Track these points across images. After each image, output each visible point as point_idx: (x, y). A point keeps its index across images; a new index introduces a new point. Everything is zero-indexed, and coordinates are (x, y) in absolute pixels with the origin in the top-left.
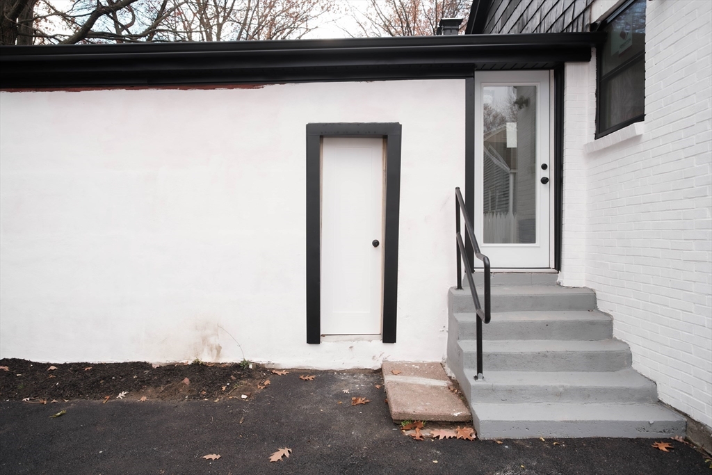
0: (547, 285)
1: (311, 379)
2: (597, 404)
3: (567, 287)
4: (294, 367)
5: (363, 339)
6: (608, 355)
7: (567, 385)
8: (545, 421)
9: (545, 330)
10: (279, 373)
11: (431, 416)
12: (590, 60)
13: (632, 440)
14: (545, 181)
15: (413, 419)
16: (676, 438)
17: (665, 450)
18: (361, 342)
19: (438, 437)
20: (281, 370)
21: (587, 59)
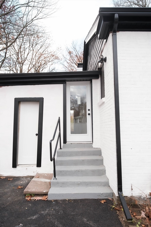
0: (89, 147)
1: (11, 180)
2: (90, 187)
3: (94, 148)
4: (8, 176)
5: (30, 166)
6: (99, 171)
7: (81, 181)
8: (69, 194)
9: (82, 162)
10: (2, 178)
11: (36, 192)
12: (98, 79)
13: (95, 199)
14: (89, 114)
15: (30, 193)
16: (109, 198)
17: (103, 203)
18: (30, 167)
19: (36, 199)
20: (4, 177)
21: (98, 78)
